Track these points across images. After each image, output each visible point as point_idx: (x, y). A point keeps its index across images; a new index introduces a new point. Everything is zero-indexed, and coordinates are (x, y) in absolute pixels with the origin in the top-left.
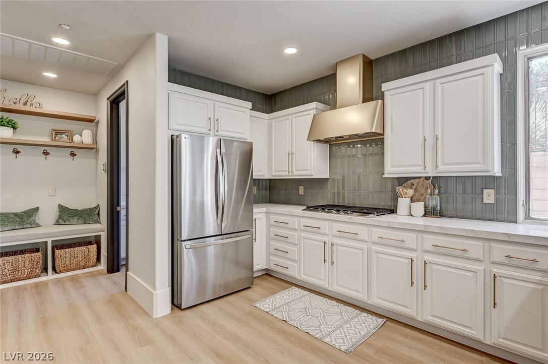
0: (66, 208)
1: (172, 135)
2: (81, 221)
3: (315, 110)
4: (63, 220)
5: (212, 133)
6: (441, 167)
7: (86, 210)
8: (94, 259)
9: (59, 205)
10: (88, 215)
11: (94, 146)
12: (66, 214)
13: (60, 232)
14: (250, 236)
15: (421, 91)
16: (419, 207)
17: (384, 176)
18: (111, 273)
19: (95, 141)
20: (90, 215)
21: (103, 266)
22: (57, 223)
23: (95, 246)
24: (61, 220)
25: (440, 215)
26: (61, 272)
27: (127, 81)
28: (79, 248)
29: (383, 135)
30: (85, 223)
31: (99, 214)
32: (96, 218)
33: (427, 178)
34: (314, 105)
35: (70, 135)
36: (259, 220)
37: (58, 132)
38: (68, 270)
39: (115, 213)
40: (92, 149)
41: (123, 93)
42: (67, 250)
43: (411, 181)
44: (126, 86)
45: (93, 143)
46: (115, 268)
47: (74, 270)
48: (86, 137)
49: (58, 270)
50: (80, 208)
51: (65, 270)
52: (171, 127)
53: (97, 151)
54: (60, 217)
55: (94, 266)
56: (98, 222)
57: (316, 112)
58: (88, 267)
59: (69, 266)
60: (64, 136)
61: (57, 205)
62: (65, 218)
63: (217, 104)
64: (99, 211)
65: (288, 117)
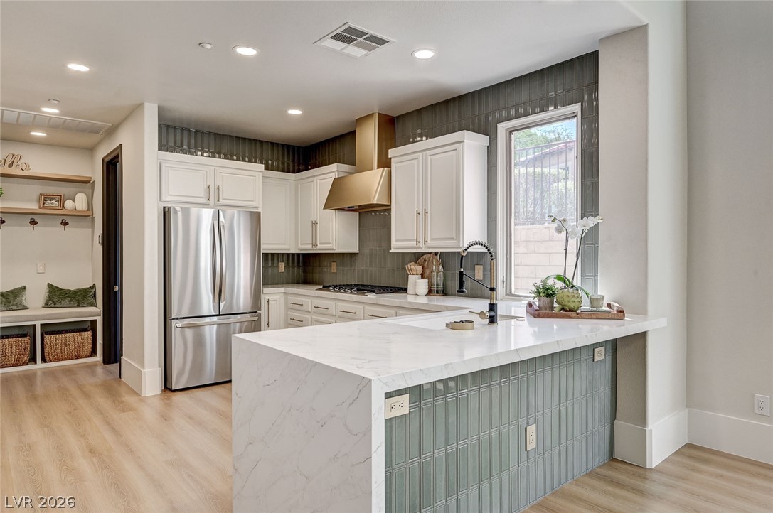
0: (57, 287)
1: (164, 207)
2: (74, 304)
3: (336, 173)
4: (53, 302)
5: (212, 202)
6: (430, 243)
7: (80, 290)
8: (89, 348)
9: (49, 284)
10: (81, 297)
11: (90, 213)
12: (56, 296)
13: (50, 314)
14: (256, 318)
15: (416, 161)
16: (423, 285)
17: (390, 251)
18: (107, 364)
19: (90, 207)
20: (85, 296)
21: (99, 358)
22: (47, 305)
23: (90, 333)
24: (51, 302)
25: (443, 293)
26: (51, 361)
27: (121, 145)
28: (71, 335)
29: (390, 206)
30: (78, 306)
31: (95, 296)
32: (91, 300)
33: (436, 254)
34: (334, 167)
35: (61, 199)
36: (273, 302)
37: (47, 198)
38: (59, 360)
39: (112, 294)
40: (86, 217)
41: (117, 157)
42: (57, 336)
43: (424, 257)
44: (119, 150)
45: (88, 210)
46: (113, 357)
47: (66, 359)
48: (80, 202)
49: (47, 359)
50: (73, 288)
51: (55, 359)
52: (164, 198)
53: (93, 219)
54: (50, 298)
55: (89, 357)
56: (94, 305)
57: (338, 175)
58: (82, 358)
59: (60, 355)
60: (54, 201)
61: (47, 284)
62: (55, 300)
63: (219, 170)
64: (95, 291)
65: (311, 179)
